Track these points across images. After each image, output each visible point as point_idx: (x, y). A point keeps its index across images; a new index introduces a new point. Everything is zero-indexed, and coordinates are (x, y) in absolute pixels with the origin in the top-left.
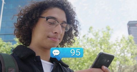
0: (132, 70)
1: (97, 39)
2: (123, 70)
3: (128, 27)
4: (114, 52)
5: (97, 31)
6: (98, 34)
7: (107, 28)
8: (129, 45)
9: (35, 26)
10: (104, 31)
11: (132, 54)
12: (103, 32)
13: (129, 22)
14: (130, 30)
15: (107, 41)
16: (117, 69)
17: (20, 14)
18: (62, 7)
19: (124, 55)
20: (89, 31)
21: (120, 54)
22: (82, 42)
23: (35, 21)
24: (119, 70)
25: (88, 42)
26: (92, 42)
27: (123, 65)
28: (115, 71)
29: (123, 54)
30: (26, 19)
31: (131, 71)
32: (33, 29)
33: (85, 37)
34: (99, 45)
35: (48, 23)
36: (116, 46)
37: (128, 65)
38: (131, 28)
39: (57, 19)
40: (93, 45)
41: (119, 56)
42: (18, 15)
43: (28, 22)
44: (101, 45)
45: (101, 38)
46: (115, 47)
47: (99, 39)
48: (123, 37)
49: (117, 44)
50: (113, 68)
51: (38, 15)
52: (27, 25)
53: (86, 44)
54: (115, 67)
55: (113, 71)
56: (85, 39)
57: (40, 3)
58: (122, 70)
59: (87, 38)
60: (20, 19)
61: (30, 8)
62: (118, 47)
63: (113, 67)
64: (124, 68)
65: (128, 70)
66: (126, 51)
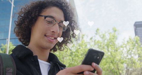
0: (140, 73)
1: (104, 41)
2: (131, 73)
3: (135, 27)
4: (121, 55)
5: (104, 33)
6: (105, 36)
7: (113, 29)
8: (136, 47)
9: (34, 25)
10: (111, 33)
11: (139, 56)
12: (109, 34)
13: (136, 22)
14: (137, 31)
15: (113, 43)
16: (125, 72)
17: (21, 13)
18: (61, 6)
19: (131, 57)
20: (96, 32)
21: (127, 56)
22: (89, 44)
23: (34, 20)
24: (126, 73)
25: (95, 45)
26: (99, 45)
27: (131, 68)
28: (122, 74)
29: (129, 57)
30: (26, 17)
31: (138, 74)
32: (32, 28)
33: (92, 40)
34: (106, 47)
35: (46, 21)
36: (123, 47)
37: (135, 68)
38: (138, 28)
39: (55, 18)
40: (101, 47)
41: (126, 58)
42: (19, 14)
43: (28, 20)
44: (108, 47)
45: (108, 40)
46: (122, 49)
47: (106, 41)
48: (129, 39)
49: (124, 46)
50: (120, 72)
51: (37, 13)
52: (26, 23)
53: (94, 46)
54: (123, 71)
55: (120, 74)
56: (93, 41)
57: (40, 2)
58: (129, 73)
59: (94, 40)
60: (21, 17)
61: (31, 6)
62: (125, 48)
63: (121, 70)
64: (131, 71)
65: (136, 73)
66: (132, 53)
